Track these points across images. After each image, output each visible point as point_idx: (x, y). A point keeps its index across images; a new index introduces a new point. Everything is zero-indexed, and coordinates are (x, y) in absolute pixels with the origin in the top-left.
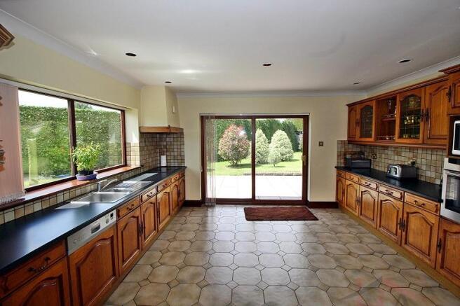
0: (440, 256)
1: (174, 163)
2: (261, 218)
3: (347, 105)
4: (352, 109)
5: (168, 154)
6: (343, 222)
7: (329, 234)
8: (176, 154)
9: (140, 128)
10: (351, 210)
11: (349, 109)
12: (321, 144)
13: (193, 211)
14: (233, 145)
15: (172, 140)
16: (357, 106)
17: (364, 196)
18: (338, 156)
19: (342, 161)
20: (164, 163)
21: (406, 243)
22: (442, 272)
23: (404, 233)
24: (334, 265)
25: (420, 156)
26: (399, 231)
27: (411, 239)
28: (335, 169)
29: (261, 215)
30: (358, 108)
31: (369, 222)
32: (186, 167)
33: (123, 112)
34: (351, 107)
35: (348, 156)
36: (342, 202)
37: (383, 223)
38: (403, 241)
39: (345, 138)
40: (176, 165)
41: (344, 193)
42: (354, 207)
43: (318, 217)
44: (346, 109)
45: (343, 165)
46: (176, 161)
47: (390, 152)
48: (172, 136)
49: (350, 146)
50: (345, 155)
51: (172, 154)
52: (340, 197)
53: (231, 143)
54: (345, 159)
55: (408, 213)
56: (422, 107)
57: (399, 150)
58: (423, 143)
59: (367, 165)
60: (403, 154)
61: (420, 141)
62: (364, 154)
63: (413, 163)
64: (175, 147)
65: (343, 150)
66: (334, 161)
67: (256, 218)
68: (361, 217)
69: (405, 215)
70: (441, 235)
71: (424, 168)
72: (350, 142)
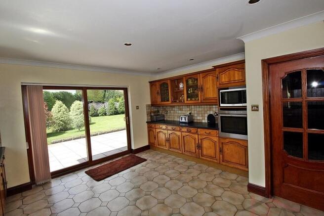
0: (221, 156)
2: (109, 174)
3: (149, 82)
4: (153, 85)
6: (160, 156)
7: (160, 167)
10: (162, 148)
11: (150, 85)
12: (137, 108)
16: (157, 83)
17: (171, 136)
18: (147, 115)
19: (150, 118)
21: (202, 156)
22: (224, 163)
23: (200, 151)
24: (181, 184)
25: (193, 109)
26: (197, 150)
27: (205, 152)
28: (146, 124)
29: (105, 172)
30: (158, 84)
31: (176, 151)
32: (4, 148)
34: (152, 83)
35: (152, 114)
36: (154, 144)
37: (186, 149)
38: (200, 156)
39: (149, 103)
41: (155, 138)
42: (164, 144)
43: (145, 158)
44: (148, 84)
45: (150, 120)
47: (176, 109)
49: (153, 108)
50: (151, 113)
52: (152, 141)
54: (151, 116)
55: (201, 139)
56: (199, 84)
57: (181, 107)
58: (201, 103)
59: (162, 119)
60: (184, 109)
61: (200, 101)
62: (159, 112)
63: (190, 114)
65: (149, 110)
66: (145, 119)
67: (105, 176)
68: (170, 149)
69: (200, 141)
70: (221, 146)
71: (196, 115)
72: (152, 105)
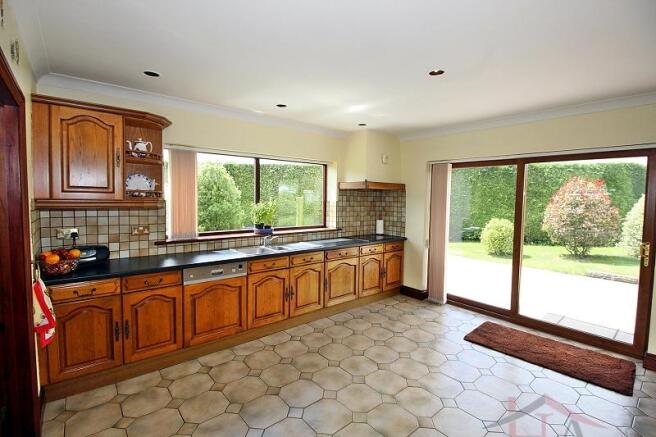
1: (393, 233)
5: (387, 218)
8: (395, 219)
9: (339, 184)
13: (406, 301)
14: (570, 215)
15: (392, 199)
20: (380, 230)
32: (406, 239)
33: (325, 166)
40: (395, 234)
46: (395, 229)
48: (391, 194)
51: (391, 218)
53: (568, 210)
64: (395, 209)
